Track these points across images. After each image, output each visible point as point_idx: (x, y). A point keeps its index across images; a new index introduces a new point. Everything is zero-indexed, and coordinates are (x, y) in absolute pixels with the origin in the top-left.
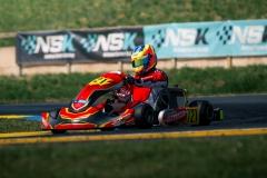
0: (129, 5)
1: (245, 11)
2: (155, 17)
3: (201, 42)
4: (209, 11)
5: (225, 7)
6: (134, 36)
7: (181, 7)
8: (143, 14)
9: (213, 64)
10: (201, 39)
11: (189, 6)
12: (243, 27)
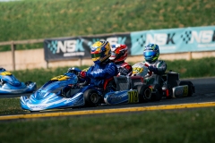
0: (120, 18)
1: (200, 20)
2: (138, 26)
3: (170, 43)
4: (175, 21)
5: (186, 18)
6: (124, 39)
7: (156, 19)
8: (130, 25)
9: (179, 57)
10: (170, 40)
11: (161, 18)
12: (198, 31)
